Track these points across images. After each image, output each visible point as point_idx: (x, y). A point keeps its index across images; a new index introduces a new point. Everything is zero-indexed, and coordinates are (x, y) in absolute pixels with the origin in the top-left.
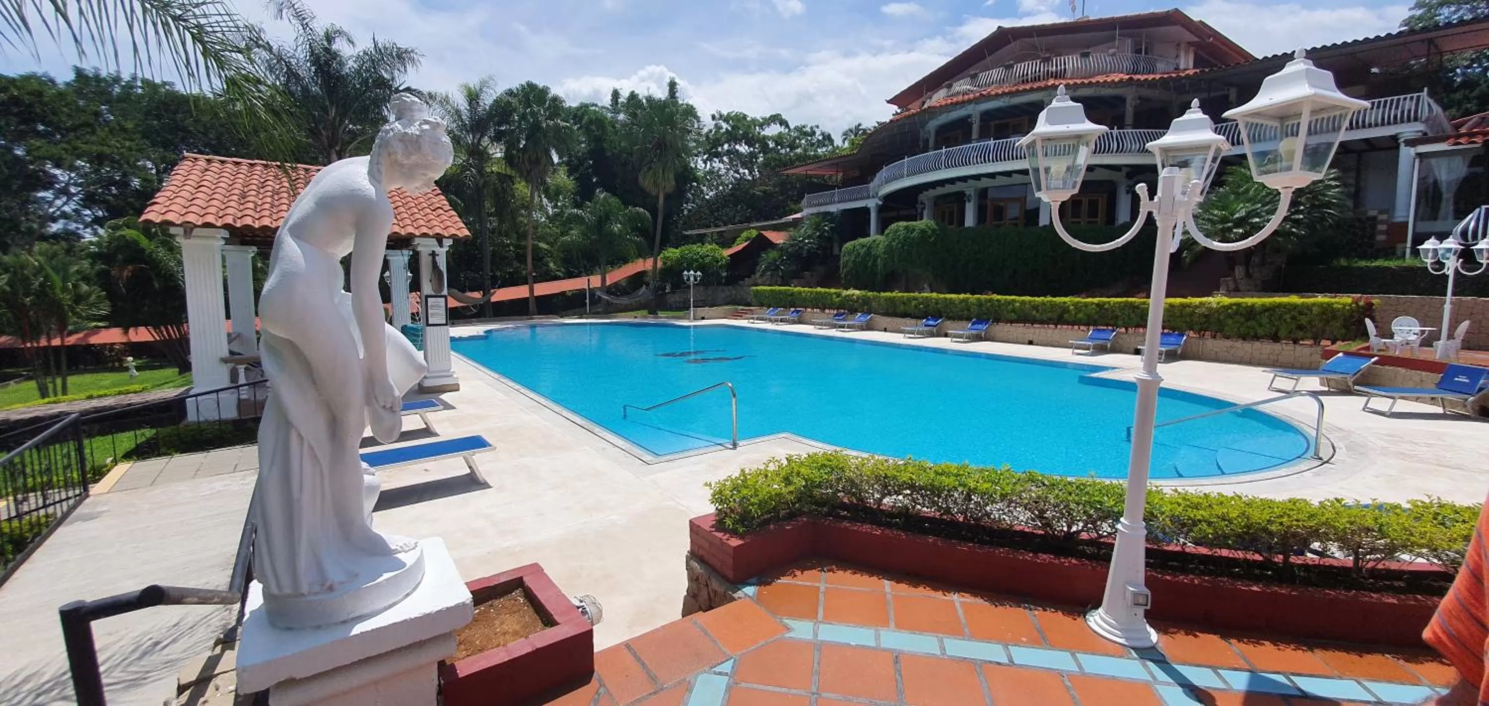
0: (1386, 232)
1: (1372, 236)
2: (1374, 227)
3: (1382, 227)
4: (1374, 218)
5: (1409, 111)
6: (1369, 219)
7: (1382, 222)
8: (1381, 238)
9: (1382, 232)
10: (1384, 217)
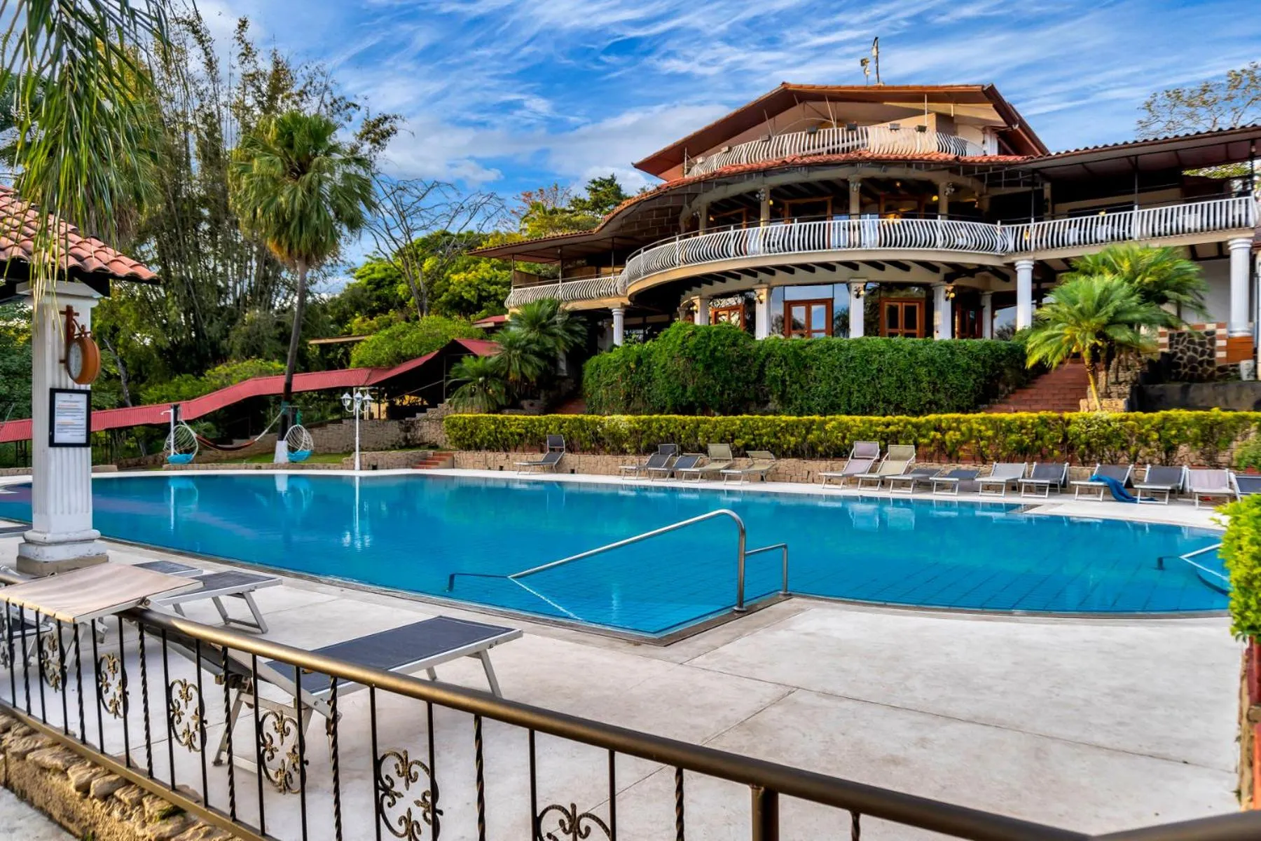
0: (1226, 349)
1: (1212, 354)
2: (1212, 342)
3: (1221, 343)
4: (1211, 333)
5: (1240, 216)
6: (1207, 333)
7: (1222, 337)
8: (1221, 355)
9: (1221, 349)
10: (1220, 332)
